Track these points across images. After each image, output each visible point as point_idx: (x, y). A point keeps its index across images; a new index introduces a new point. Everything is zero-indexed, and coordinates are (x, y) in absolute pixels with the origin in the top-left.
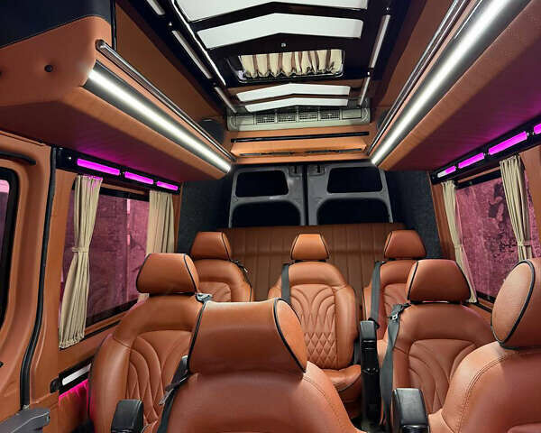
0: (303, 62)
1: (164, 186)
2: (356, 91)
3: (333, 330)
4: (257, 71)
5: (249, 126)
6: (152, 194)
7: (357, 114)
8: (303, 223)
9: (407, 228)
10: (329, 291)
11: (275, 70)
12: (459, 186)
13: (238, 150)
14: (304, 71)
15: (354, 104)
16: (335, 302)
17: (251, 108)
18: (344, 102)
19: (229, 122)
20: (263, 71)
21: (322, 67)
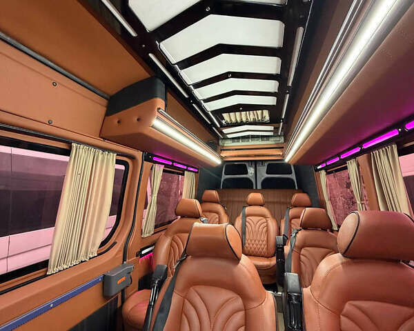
0: (251, 116)
1: (192, 169)
2: (276, 129)
3: (266, 239)
4: (231, 120)
5: (228, 144)
6: (186, 172)
7: (278, 139)
8: (254, 188)
9: (304, 192)
10: (264, 220)
11: (239, 120)
12: (328, 173)
13: (224, 154)
14: (252, 120)
15: (276, 134)
16: (267, 226)
17: (229, 136)
18: (271, 134)
19: (220, 142)
20: (234, 120)
21: (260, 118)
